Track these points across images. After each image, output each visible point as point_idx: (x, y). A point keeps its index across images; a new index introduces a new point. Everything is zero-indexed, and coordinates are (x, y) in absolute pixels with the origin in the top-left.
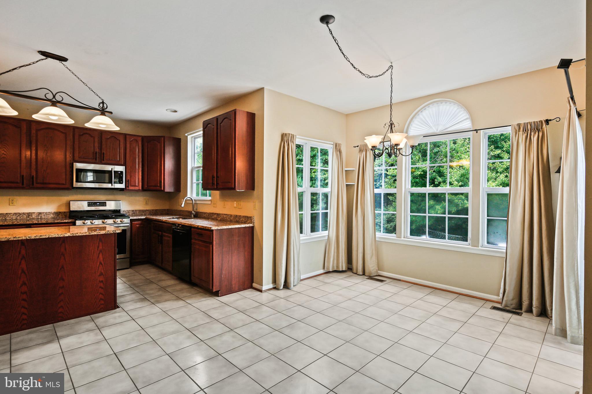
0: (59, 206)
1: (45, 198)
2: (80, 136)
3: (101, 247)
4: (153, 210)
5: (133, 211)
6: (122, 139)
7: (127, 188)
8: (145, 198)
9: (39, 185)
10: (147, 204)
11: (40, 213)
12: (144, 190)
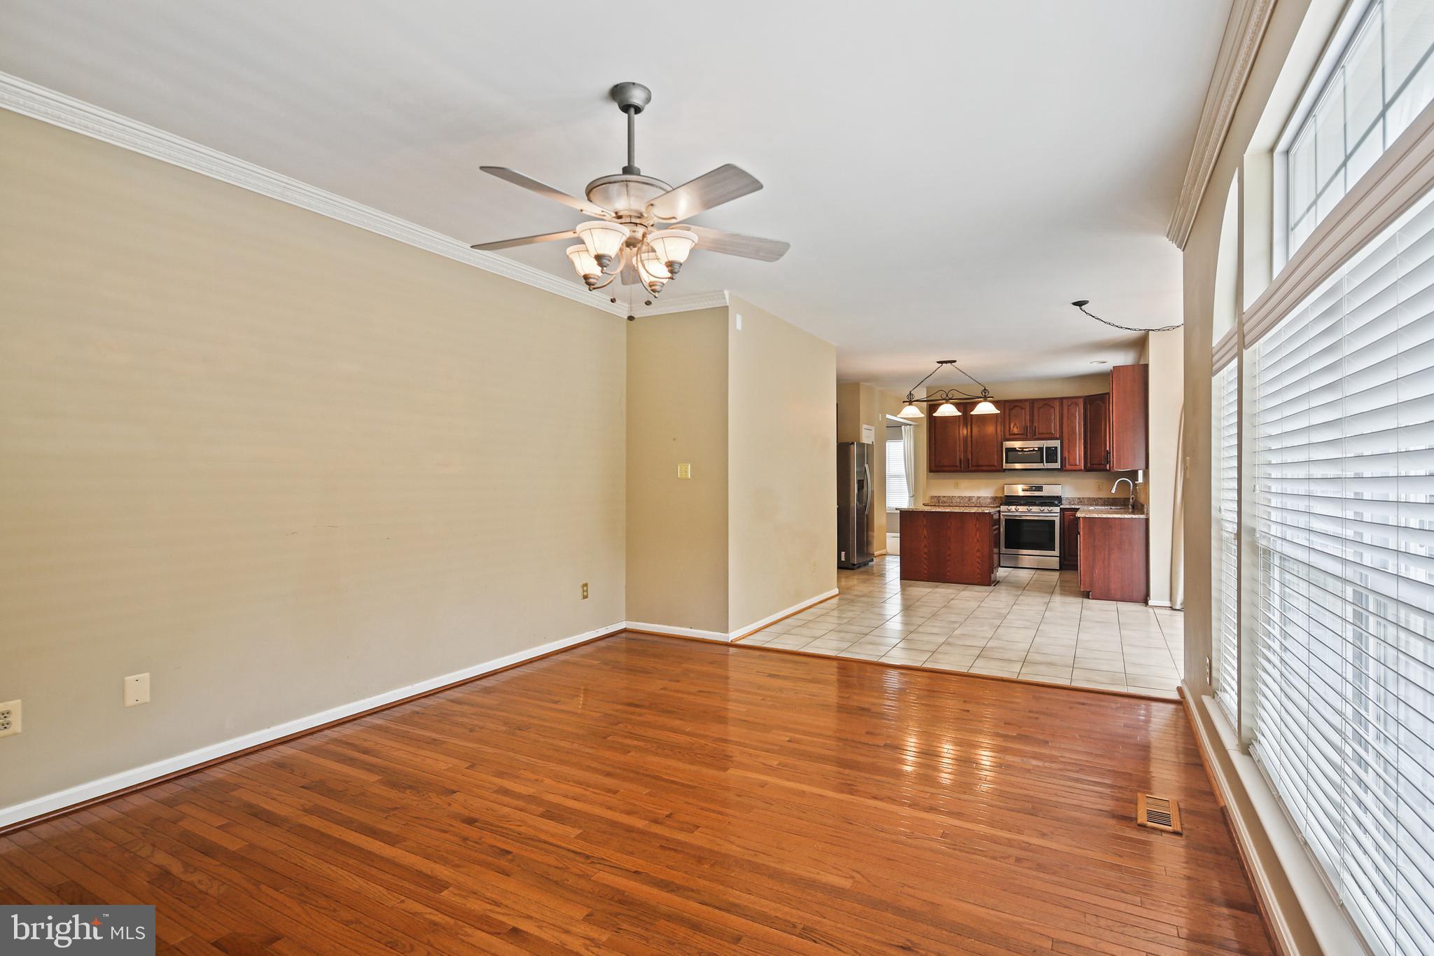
0: (996, 491)
1: (984, 481)
2: (1010, 410)
3: (977, 525)
4: (1108, 498)
5: (1079, 498)
6: (1057, 404)
7: (1064, 469)
8: (1097, 481)
9: (974, 468)
10: (1099, 489)
11: (979, 498)
12: (1087, 469)
